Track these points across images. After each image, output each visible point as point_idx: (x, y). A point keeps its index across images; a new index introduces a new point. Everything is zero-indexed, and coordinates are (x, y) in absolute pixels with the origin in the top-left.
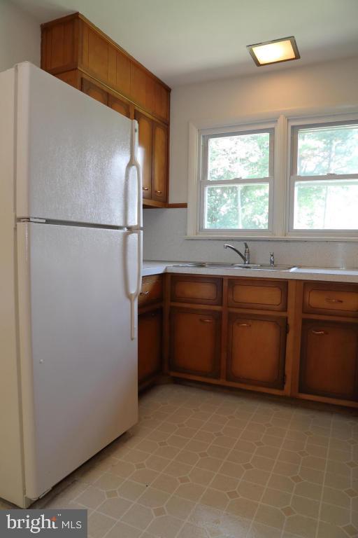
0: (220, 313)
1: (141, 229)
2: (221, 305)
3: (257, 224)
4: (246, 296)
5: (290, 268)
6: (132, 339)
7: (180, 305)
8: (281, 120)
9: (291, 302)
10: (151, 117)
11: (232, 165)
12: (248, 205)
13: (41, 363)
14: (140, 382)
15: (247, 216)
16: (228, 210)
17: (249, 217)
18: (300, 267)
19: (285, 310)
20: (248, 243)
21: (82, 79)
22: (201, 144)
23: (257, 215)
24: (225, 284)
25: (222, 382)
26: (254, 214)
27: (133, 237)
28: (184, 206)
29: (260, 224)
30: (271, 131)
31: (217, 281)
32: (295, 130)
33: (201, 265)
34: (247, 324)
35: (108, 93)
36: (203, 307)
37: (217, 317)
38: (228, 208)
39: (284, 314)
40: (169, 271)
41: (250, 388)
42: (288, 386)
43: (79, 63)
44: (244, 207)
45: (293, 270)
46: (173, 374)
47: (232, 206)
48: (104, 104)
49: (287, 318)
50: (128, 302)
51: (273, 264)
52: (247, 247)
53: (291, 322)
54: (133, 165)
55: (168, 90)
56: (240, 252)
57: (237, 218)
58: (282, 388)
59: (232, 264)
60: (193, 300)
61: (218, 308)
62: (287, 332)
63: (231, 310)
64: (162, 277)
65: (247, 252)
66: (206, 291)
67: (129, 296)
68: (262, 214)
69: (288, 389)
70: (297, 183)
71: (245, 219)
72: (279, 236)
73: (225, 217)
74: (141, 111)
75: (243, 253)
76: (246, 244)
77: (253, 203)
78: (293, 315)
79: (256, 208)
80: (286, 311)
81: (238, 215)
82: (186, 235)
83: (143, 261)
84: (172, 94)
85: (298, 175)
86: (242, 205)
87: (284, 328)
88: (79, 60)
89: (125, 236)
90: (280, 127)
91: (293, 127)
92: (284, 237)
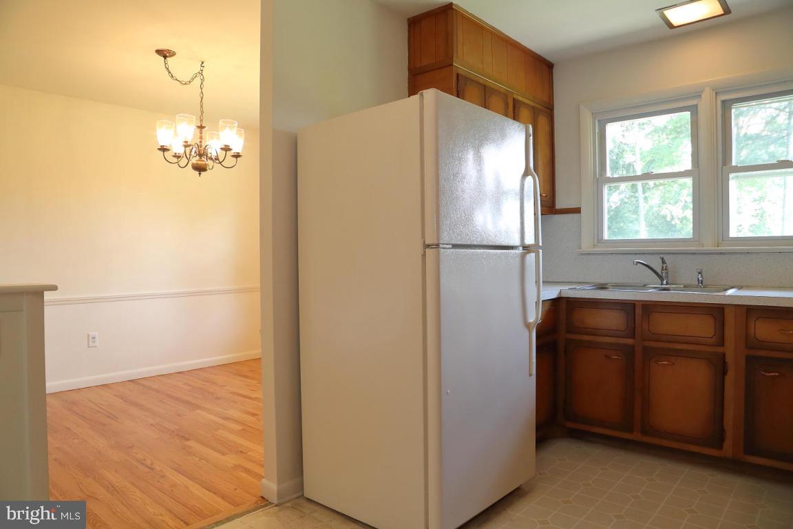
0: (633, 347)
1: (540, 248)
2: (633, 337)
3: (668, 219)
4: (667, 325)
5: (726, 290)
6: (530, 375)
7: (577, 337)
8: (707, 95)
9: (730, 333)
10: (532, 104)
11: (625, 133)
12: (654, 191)
13: (447, 393)
14: (539, 427)
15: (652, 207)
16: (622, 200)
17: (655, 209)
18: (740, 288)
19: (722, 342)
20: (666, 258)
21: (458, 75)
22: (597, 131)
23: (667, 206)
24: (639, 311)
25: (636, 436)
26: (663, 203)
27: (531, 257)
28: (577, 211)
29: (673, 218)
30: (694, 110)
31: (628, 307)
32: (726, 106)
33: (603, 287)
34: (669, 361)
35: (485, 86)
36: (607, 340)
37: (629, 352)
38: (622, 196)
39: (719, 350)
40: (564, 295)
41: (674, 445)
42: (728, 444)
43: (454, 59)
44: (647, 194)
45: (731, 292)
46: (570, 425)
47: (628, 193)
48: (482, 106)
49: (724, 355)
50: (527, 332)
51: (701, 284)
52: (664, 262)
53: (730, 359)
54: (528, 175)
55: (549, 66)
56: (655, 269)
57: (636, 212)
58: (721, 447)
59: (645, 286)
60: (595, 332)
61: (630, 341)
62: (724, 372)
63: (647, 344)
64: (556, 303)
65: (665, 269)
66: (613, 320)
67: (528, 326)
68: (676, 203)
69: (728, 449)
70: (731, 176)
71: (648, 211)
72: (709, 247)
73: (617, 210)
74: (520, 98)
75: (659, 271)
76: (662, 259)
77: (661, 187)
78: (732, 351)
79: (667, 195)
80: (723, 345)
81: (637, 207)
82: (580, 248)
83: (543, 282)
84: (555, 70)
85: (734, 164)
86: (644, 192)
87: (720, 367)
88: (455, 55)
89: (523, 257)
90: (705, 104)
91: (723, 102)
92: (716, 248)
